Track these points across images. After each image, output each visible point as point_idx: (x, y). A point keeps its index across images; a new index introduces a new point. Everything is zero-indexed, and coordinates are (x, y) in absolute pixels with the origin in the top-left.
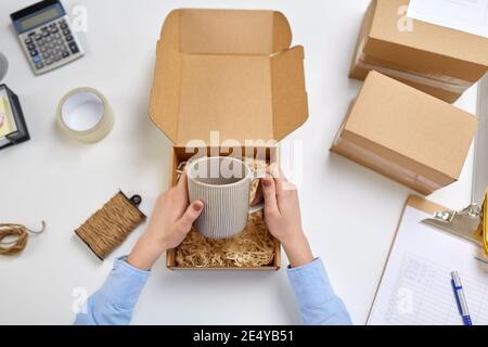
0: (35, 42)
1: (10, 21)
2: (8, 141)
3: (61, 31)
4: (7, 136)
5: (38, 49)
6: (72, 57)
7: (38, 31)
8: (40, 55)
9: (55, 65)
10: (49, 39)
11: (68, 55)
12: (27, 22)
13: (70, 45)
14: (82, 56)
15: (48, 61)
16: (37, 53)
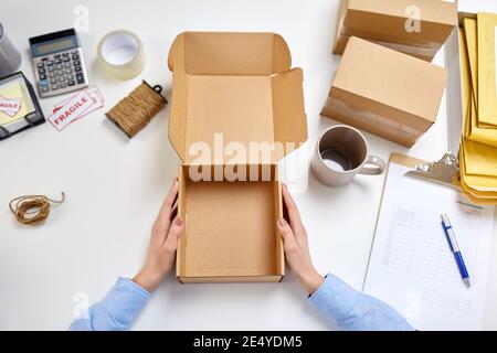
0: (46, 67)
1: (28, 44)
2: (27, 124)
3: (72, 61)
4: (26, 117)
5: (47, 73)
6: (77, 86)
7: (51, 57)
8: (49, 79)
9: (60, 91)
10: (59, 66)
11: (73, 84)
12: (43, 48)
13: (77, 76)
14: (86, 87)
15: (54, 86)
16: (45, 78)
